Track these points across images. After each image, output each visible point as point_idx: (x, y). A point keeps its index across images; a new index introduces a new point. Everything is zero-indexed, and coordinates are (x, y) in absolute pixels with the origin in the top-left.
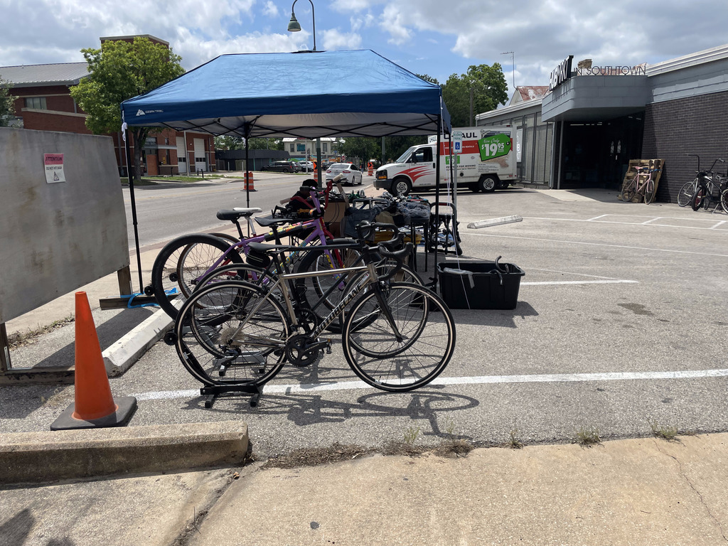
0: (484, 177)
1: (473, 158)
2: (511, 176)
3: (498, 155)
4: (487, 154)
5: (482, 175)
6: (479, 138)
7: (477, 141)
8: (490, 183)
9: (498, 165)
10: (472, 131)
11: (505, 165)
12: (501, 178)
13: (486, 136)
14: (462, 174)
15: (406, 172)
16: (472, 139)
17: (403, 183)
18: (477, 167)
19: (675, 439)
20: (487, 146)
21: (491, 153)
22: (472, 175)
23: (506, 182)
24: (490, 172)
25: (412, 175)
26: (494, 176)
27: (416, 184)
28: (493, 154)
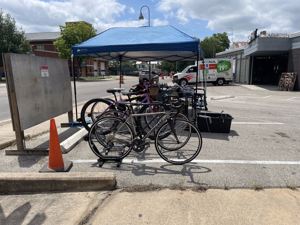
0: (218, 79)
1: (214, 71)
2: (230, 79)
3: (225, 70)
4: (220, 70)
5: (218, 78)
6: (217, 63)
7: (216, 64)
8: (221, 82)
9: (224, 75)
10: (214, 60)
11: (228, 74)
12: (226, 80)
13: (220, 62)
14: (209, 78)
15: (186, 76)
16: (214, 63)
17: (184, 81)
18: (216, 75)
19: (296, 190)
20: (220, 66)
21: (222, 69)
22: (214, 78)
23: (228, 82)
24: (221, 77)
25: (188, 78)
26: (223, 79)
27: (190, 81)
28: (223, 70)
